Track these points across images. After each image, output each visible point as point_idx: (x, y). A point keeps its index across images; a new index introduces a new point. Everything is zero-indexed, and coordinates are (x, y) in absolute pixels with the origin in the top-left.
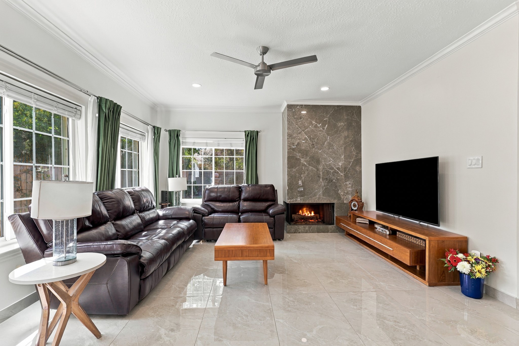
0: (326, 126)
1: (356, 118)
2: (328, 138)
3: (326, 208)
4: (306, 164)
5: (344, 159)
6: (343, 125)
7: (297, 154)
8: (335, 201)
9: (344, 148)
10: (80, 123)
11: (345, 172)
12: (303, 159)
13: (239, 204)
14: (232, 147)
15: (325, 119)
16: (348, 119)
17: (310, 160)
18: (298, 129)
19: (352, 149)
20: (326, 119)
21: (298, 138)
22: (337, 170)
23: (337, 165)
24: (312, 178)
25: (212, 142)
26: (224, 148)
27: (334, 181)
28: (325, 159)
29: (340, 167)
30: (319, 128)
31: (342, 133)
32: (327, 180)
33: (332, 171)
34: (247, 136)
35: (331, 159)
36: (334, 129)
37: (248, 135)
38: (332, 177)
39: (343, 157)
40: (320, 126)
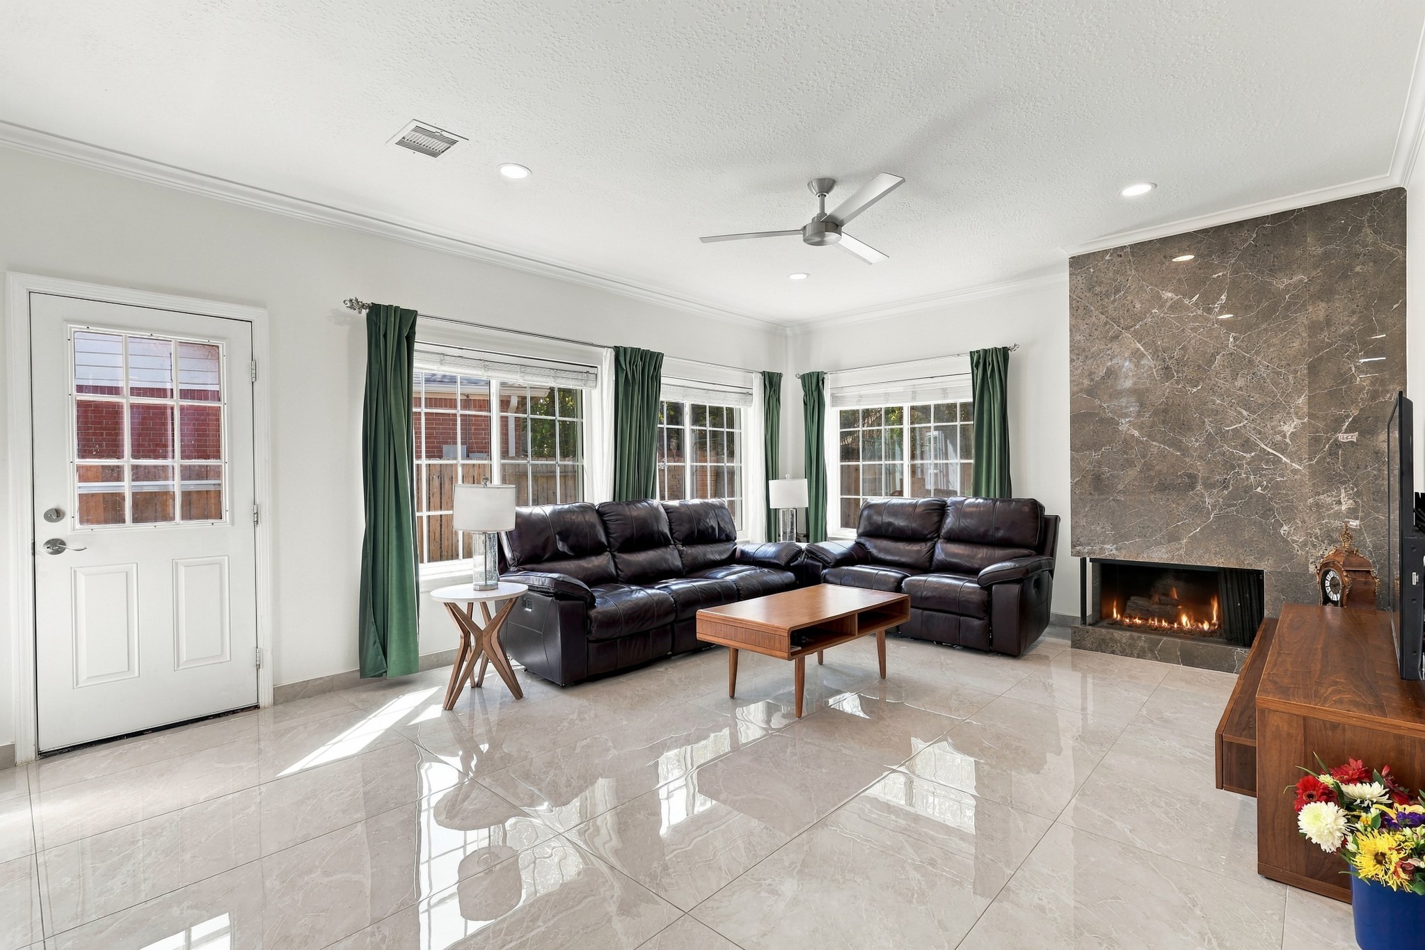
0: (1223, 297)
1: (1374, 244)
2: (1231, 340)
3: (1229, 586)
4: (1136, 433)
5: (1306, 409)
6: (1301, 281)
7: (1105, 405)
8: (1265, 566)
9: (1309, 368)
10: (595, 393)
11: (1310, 459)
12: (1127, 420)
13: (934, 547)
14: (945, 398)
15: (1215, 276)
16: (1327, 256)
17: (1154, 422)
18: (1108, 326)
19: (1350, 368)
20: (1220, 274)
21: (1109, 354)
22: (1271, 451)
23: (1276, 433)
24: (1161, 480)
25: (901, 389)
26: (932, 403)
27: (1259, 490)
28: (1217, 412)
29: (1288, 440)
30: (1188, 308)
31: (1295, 312)
32: (1226, 488)
33: (1248, 456)
34: (975, 365)
35: (1245, 413)
36: (1259, 302)
37: (978, 363)
38: (1248, 478)
39: (1301, 400)
40: (1196, 304)
